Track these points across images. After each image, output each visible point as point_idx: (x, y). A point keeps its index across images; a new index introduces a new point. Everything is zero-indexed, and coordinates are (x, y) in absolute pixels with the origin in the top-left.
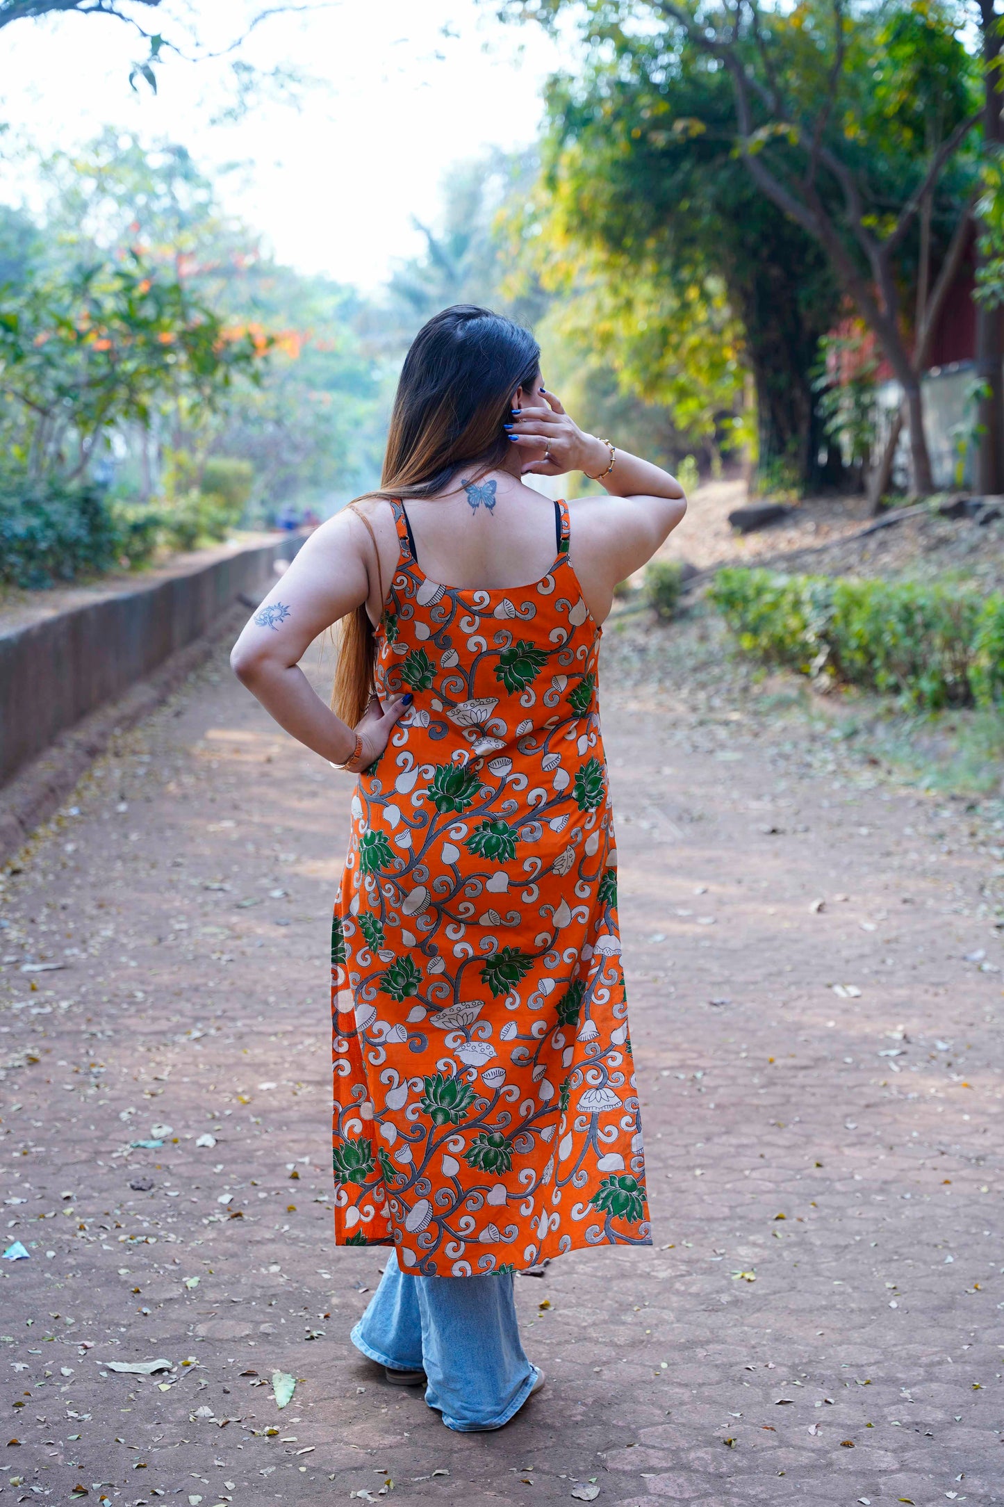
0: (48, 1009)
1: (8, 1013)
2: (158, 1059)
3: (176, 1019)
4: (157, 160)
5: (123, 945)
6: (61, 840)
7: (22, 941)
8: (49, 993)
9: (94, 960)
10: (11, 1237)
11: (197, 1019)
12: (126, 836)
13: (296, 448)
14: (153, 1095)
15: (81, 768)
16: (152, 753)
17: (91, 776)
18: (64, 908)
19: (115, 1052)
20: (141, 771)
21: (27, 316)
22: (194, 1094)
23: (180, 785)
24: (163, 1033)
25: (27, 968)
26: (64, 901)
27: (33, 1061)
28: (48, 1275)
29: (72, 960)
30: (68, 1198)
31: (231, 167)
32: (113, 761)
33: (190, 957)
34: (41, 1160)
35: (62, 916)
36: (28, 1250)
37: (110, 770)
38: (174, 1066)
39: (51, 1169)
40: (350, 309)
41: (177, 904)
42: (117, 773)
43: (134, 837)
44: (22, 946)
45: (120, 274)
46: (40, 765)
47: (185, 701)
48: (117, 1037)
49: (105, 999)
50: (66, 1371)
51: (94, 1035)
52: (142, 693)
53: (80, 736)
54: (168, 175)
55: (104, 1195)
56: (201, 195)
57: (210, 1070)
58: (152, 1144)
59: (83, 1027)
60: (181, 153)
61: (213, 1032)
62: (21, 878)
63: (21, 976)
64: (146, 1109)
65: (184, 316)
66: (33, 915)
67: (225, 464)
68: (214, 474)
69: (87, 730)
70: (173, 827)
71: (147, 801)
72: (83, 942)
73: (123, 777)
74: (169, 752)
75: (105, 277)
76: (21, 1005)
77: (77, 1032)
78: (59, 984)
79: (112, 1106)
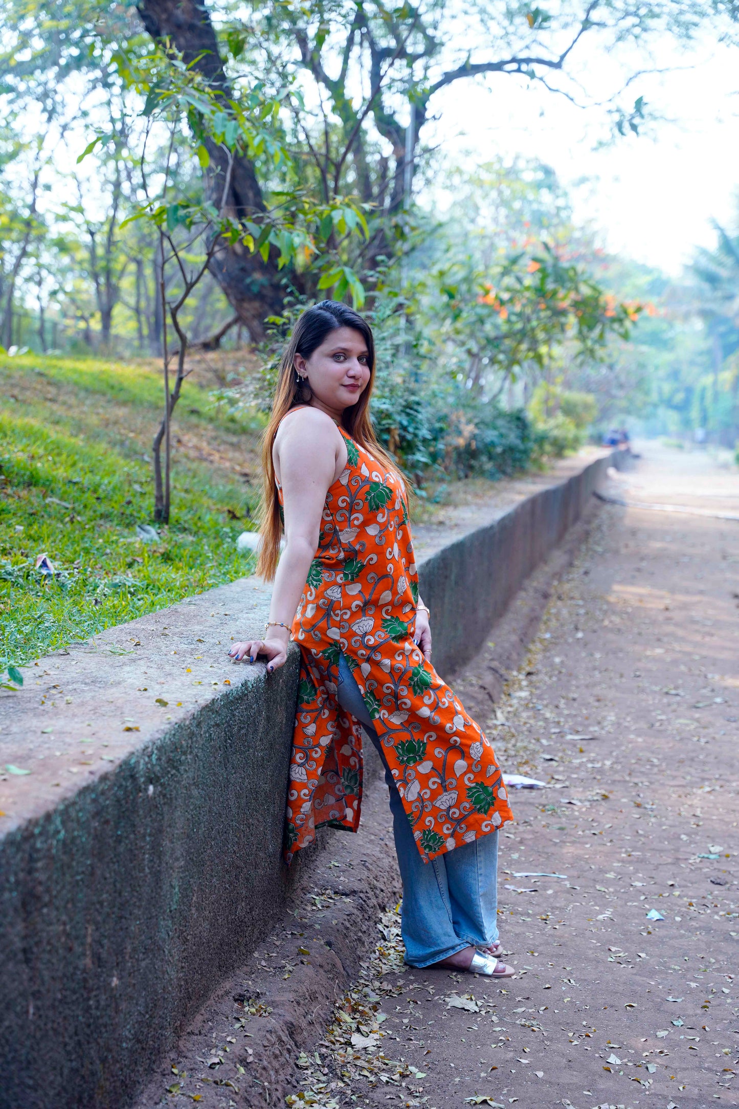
0: (598, 765)
1: (571, 765)
2: (690, 803)
3: (689, 778)
4: (529, 176)
5: (626, 727)
6: (548, 654)
7: (556, 720)
8: (593, 755)
9: (612, 736)
10: (647, 906)
11: (703, 779)
12: (592, 655)
13: (621, 386)
14: (698, 825)
15: (543, 607)
16: (583, 598)
17: (549, 613)
18: (574, 700)
19: (657, 796)
20: (582, 611)
21: (464, 287)
22: (724, 827)
23: (611, 622)
24: (683, 786)
25: (569, 737)
26: (572, 695)
27: (605, 798)
28: (682, 932)
29: (596, 734)
30: (672, 885)
32: (559, 603)
33: (678, 738)
34: (641, 861)
35: (575, 705)
36: (662, 915)
37: (559, 610)
38: (702, 808)
39: (651, 867)
40: (658, 286)
41: (651, 702)
42: (565, 612)
43: (598, 655)
44: (558, 723)
45: (535, 260)
46: (518, 603)
47: (587, 565)
48: (653, 786)
49: (633, 761)
50: (726, 991)
51: (636, 784)
52: (558, 558)
53: (535, 584)
54: (538, 186)
55: (696, 885)
56: (561, 202)
57: (728, 813)
58: (712, 857)
59: (628, 778)
60: (548, 172)
61: (717, 788)
62: (534, 678)
63: (569, 743)
64: (696, 834)
65: (577, 289)
66: (556, 703)
67: (576, 396)
68: (568, 403)
69: (538, 580)
70: (621, 650)
71: (595, 631)
72: (599, 723)
73: (570, 614)
74: (594, 599)
75: (526, 261)
76: (578, 761)
77: (625, 781)
78: (597, 749)
79: (673, 830)
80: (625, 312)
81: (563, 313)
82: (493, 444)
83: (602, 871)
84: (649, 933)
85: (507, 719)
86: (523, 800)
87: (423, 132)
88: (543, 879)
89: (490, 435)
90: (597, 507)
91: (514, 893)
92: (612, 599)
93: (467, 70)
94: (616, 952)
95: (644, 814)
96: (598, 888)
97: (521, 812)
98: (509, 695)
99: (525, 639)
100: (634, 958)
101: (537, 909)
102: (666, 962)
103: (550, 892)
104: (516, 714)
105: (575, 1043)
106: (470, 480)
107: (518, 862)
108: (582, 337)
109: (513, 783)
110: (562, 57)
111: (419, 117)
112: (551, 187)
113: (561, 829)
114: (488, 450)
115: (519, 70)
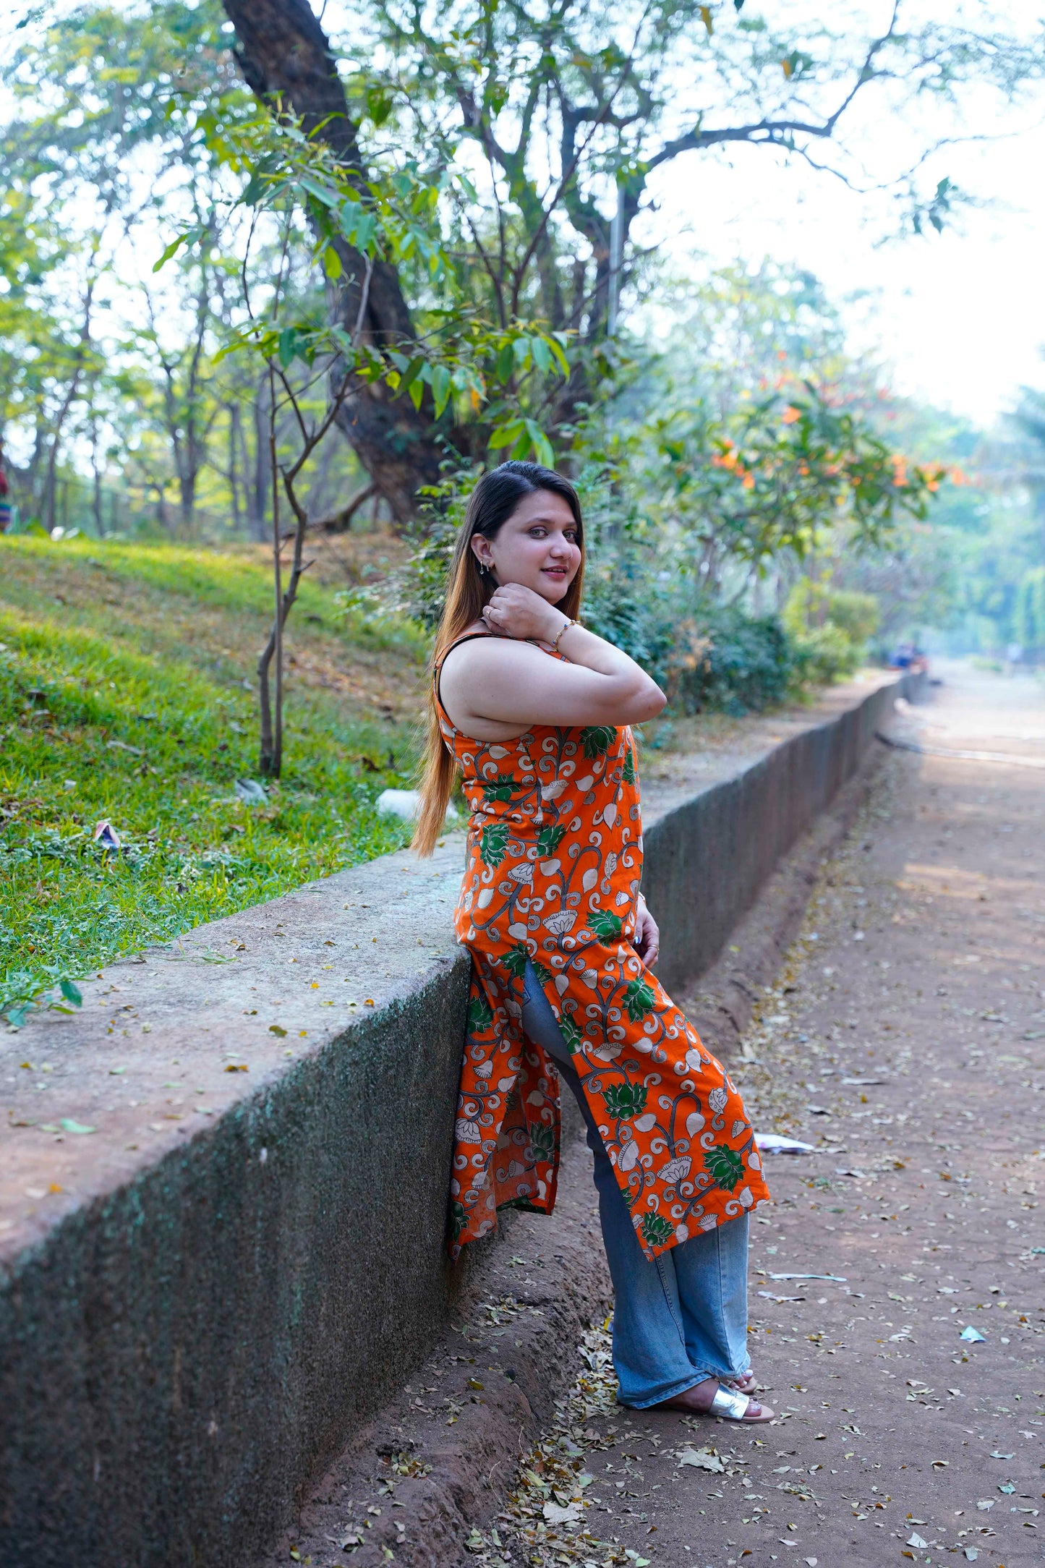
0: (889, 1121)
1: (849, 1121)
2: (1019, 1175)
3: (1017, 1139)
4: (782, 288)
5: (927, 1067)
6: (815, 963)
7: (828, 1056)
8: (881, 1106)
9: (907, 1079)
10: (961, 1322)
12: (877, 964)
13: (914, 584)
14: (1031, 1207)
15: (806, 896)
16: (863, 884)
17: (815, 904)
18: (853, 1027)
19: (972, 1165)
20: (862, 902)
21: (693, 444)
23: (903, 917)
24: (1009, 1151)
25: (847, 1081)
26: (850, 1021)
27: (899, 1167)
28: (1012, 1358)
29: (885, 1077)
30: (996, 1292)
31: (858, 295)
32: (830, 890)
33: (1001, 1082)
34: (952, 1257)
35: (855, 1035)
36: (983, 1335)
37: (829, 900)
38: (1037, 1182)
39: (966, 1266)
40: (965, 442)
41: (961, 1031)
42: (837, 903)
43: (885, 965)
44: (831, 1060)
45: (795, 405)
46: (772, 890)
47: (868, 836)
48: (966, 1151)
49: (938, 1115)
51: (943, 1148)
52: (827, 827)
53: (794, 863)
54: (796, 301)
55: (1030, 1293)
56: (828, 324)
59: (930, 1140)
60: (809, 281)
62: (795, 997)
63: (845, 1089)
64: (1029, 1219)
65: (852, 447)
66: (827, 1032)
67: (850, 598)
68: (839, 607)
69: (800, 858)
70: (918, 958)
71: (880, 931)
72: (889, 1061)
73: (846, 906)
74: (879, 884)
75: (783, 409)
76: (860, 1115)
77: (927, 1144)
78: (886, 1098)
79: (997, 1214)
80: (921, 480)
81: (832, 480)
82: (735, 665)
83: (896, 1272)
84: (965, 1360)
85: (758, 1055)
86: (782, 1170)
87: (636, 225)
88: (812, 1283)
89: (731, 653)
90: (880, 755)
91: (771, 1304)
92: (905, 885)
93: (696, 139)
94: (917, 1387)
95: (955, 1191)
96: (891, 1295)
97: (779, 1187)
98: (761, 1021)
99: (782, 941)
100: (943, 1397)
101: (804, 1325)
102: (988, 1402)
103: (823, 1301)
104: (770, 1048)
105: (862, 1517)
106: (702, 717)
107: (776, 1258)
108: (859, 513)
109: (768, 1145)
110: (832, 121)
111: (629, 206)
112: (815, 304)
113: (838, 1212)
114: (727, 673)
115: (771, 139)
